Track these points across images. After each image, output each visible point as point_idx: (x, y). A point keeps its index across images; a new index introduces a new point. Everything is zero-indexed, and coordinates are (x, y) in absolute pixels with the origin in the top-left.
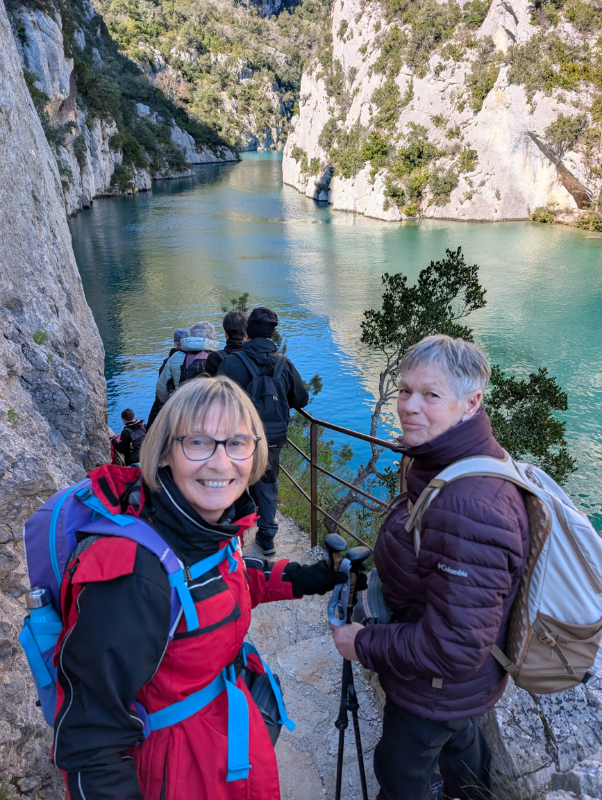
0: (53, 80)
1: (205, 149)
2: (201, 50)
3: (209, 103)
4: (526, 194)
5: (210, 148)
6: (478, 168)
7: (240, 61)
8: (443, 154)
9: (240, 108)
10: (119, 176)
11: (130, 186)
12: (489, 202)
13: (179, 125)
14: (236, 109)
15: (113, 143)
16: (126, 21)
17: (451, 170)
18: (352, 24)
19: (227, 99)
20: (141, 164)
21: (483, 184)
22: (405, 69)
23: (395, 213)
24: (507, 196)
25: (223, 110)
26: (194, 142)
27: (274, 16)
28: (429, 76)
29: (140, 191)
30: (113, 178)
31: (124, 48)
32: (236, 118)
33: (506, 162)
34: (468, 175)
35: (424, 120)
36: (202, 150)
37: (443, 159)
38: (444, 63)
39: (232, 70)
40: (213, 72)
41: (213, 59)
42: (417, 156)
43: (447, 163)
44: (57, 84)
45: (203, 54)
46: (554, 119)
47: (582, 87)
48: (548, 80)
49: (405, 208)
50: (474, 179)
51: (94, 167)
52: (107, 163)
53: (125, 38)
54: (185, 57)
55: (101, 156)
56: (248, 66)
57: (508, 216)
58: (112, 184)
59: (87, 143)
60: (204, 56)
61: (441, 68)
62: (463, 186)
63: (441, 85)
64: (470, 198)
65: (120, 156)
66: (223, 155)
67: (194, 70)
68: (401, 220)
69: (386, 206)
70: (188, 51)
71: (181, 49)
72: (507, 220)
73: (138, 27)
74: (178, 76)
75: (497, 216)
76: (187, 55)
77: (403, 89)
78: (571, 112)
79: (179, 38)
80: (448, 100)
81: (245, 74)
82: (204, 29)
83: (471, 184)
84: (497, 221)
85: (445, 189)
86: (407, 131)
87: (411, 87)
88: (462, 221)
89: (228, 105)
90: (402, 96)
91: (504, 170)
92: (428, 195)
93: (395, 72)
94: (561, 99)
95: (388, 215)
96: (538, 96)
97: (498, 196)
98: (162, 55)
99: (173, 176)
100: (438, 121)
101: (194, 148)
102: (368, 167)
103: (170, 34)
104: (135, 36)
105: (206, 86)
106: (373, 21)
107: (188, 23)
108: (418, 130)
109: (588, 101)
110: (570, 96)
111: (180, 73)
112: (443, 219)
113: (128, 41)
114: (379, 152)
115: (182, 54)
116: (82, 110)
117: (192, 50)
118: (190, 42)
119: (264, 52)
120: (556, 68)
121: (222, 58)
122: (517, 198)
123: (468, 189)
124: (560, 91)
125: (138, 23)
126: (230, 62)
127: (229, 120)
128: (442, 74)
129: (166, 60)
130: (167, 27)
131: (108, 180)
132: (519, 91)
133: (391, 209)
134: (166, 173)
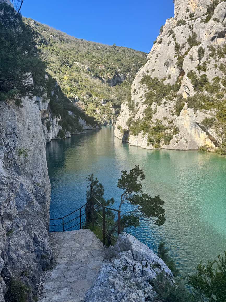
0: (43, 105)
1: (89, 125)
2: (90, 96)
3: (92, 111)
4: (197, 142)
5: (91, 125)
6: (179, 133)
7: (103, 99)
8: (167, 129)
9: (102, 113)
10: (61, 133)
11: (64, 136)
12: (184, 144)
13: (81, 118)
14: (101, 113)
15: (60, 123)
16: (67, 87)
17: (170, 134)
18: (137, 90)
19: (98, 110)
20: (68, 130)
21: (181, 138)
22: (154, 103)
23: (151, 147)
24: (190, 142)
25: (96, 113)
26: (86, 123)
27: (114, 86)
28: (162, 105)
29: (67, 138)
30: (58, 133)
31: (66, 95)
32: (100, 116)
33: (189, 131)
34: (176, 135)
35: (160, 118)
36: (88, 125)
37: (167, 130)
38: (166, 102)
39: (100, 102)
40: (93, 102)
41: (94, 98)
42: (159, 129)
43: (169, 131)
44: (44, 106)
45: (91, 97)
46: (204, 119)
47: (212, 109)
48: (201, 107)
49: (154, 145)
50: (178, 137)
51: (53, 130)
52: (57, 129)
53: (66, 92)
54: (85, 98)
55: (55, 127)
56: (105, 100)
57: (191, 149)
58: (58, 135)
59: (51, 123)
60: (91, 98)
61: (165, 103)
62: (174, 139)
63: (166, 108)
64: (177, 143)
65: (61, 127)
66: (95, 127)
67: (88, 102)
68: (153, 149)
69: (148, 145)
70: (86, 96)
71: (84, 95)
72: (191, 150)
73: (71, 89)
74: (83, 103)
75: (187, 149)
76: (86, 97)
77: (153, 109)
78: (209, 117)
79: (83, 92)
80: (168, 112)
81: (104, 103)
82: (92, 90)
83: (177, 138)
84: (187, 150)
85: (168, 139)
86: (155, 121)
87: (156, 108)
88: (175, 150)
89: (98, 112)
90: (153, 111)
91: (188, 134)
92: (163, 141)
93: (151, 104)
94: (205, 113)
95: (148, 148)
96: (198, 112)
97: (187, 142)
98: (78, 97)
99: (78, 133)
100: (165, 118)
101: (86, 125)
102: (142, 132)
103: (81, 91)
104: (70, 91)
105: (91, 106)
106: (144, 89)
107: (87, 88)
108: (158, 121)
109: (215, 114)
110: (208, 112)
111: (83, 102)
112: (168, 149)
113: (67, 93)
114: (146, 128)
115: (84, 97)
116: (51, 113)
117: (87, 96)
118: (87, 93)
119: (110, 96)
120: (203, 103)
121: (97, 98)
122: (193, 143)
123: (176, 140)
124: (205, 110)
125: (71, 88)
126: (99, 99)
127: (98, 116)
128: (166, 105)
129: (79, 98)
130: (80, 89)
131: (57, 134)
132: (191, 110)
133: (150, 146)
134: (76, 132)
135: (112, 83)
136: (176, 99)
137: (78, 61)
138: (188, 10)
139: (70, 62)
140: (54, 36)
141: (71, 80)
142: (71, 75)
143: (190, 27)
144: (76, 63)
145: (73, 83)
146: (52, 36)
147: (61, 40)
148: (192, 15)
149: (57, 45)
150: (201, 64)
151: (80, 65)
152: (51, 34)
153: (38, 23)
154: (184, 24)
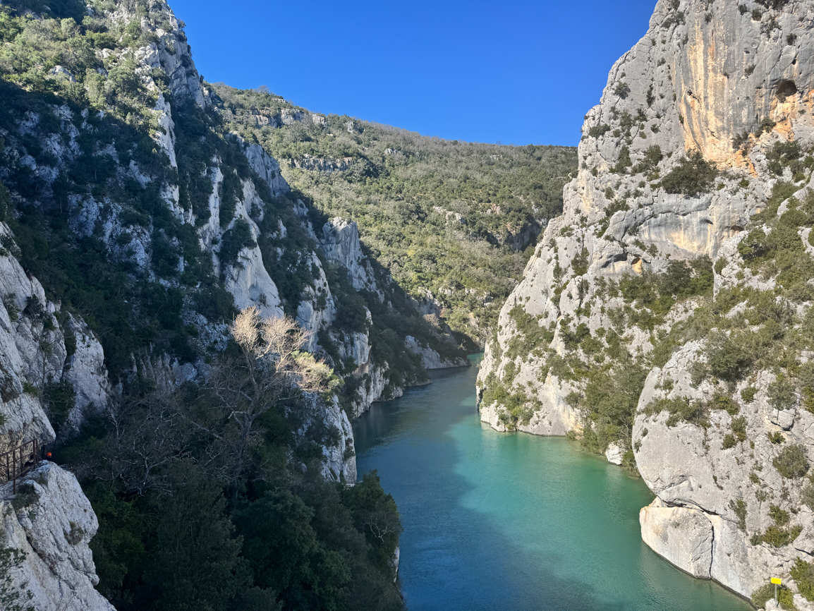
0: (361, 357)
1: (446, 360)
2: (459, 287)
3: (460, 321)
4: (565, 424)
5: (450, 359)
6: (542, 410)
7: (485, 293)
8: (529, 401)
9: (481, 323)
10: (386, 391)
11: (391, 397)
12: (546, 426)
13: (431, 347)
14: (479, 324)
15: (385, 375)
16: (412, 275)
17: (531, 410)
19: (473, 318)
20: (398, 384)
21: (544, 417)
22: (518, 357)
23: (501, 428)
24: (555, 424)
25: (469, 325)
26: (439, 356)
28: (527, 362)
29: (396, 398)
30: (382, 392)
31: (408, 291)
32: (478, 330)
33: (556, 408)
34: (538, 412)
35: (524, 383)
36: (444, 361)
37: (529, 403)
38: (533, 358)
39: (479, 298)
40: (465, 300)
41: (467, 292)
42: (518, 400)
43: (529, 405)
44: (362, 359)
45: (460, 289)
46: (569, 393)
47: (583, 380)
48: (567, 375)
49: (508, 425)
50: (540, 415)
51: (374, 389)
52: (381, 386)
53: (410, 286)
54: (447, 292)
55: (378, 382)
56: (490, 295)
57: (556, 434)
58: (382, 395)
59: (372, 379)
60: (461, 291)
61: (531, 360)
62: (535, 418)
63: (532, 368)
64: (537, 424)
65: (388, 380)
66: (458, 363)
67: (453, 300)
68: (505, 431)
69: (498, 424)
70: (450, 289)
71: (445, 287)
72: (555, 436)
73: (419, 277)
74: (442, 305)
75: (549, 433)
76: (449, 291)
77: (517, 366)
78: (576, 390)
79: (445, 281)
80: (535, 375)
81: (488, 300)
82: (463, 274)
83: (539, 417)
84: (550, 436)
85: (528, 418)
86: (516, 387)
87: (520, 366)
88: (533, 434)
89: (473, 322)
90: (516, 370)
91: (554, 412)
92: (520, 420)
93: (515, 358)
94: (572, 385)
95: (498, 428)
96: (563, 382)
97: (550, 423)
98: (432, 293)
99: (418, 384)
100: (530, 384)
101: (439, 359)
102: (496, 403)
103: (440, 279)
104: (416, 284)
105: (459, 311)
106: (511, 329)
107: (452, 270)
108: (521, 387)
109: (584, 386)
110: (576, 383)
111: (443, 303)
112: (526, 432)
113: (412, 288)
114: (502, 396)
115: (446, 291)
116: (372, 363)
117: (453, 288)
118: (452, 283)
119: (505, 283)
120: (572, 370)
121: (473, 291)
122: (560, 425)
123: (537, 419)
124: (572, 381)
125: (419, 274)
126: (478, 293)
127: (472, 332)
128: (532, 363)
129: (434, 296)
130: (438, 275)
131: (380, 393)
132: (556, 378)
133: (500, 426)
134: (415, 383)
135: (518, 242)
136: (546, 354)
137: (440, 205)
138: (578, 211)
139: (424, 208)
140: (393, 150)
141: (421, 257)
142: (421, 244)
143: (578, 240)
144: (436, 208)
145: (425, 262)
146: (389, 150)
147: (408, 157)
148: (583, 219)
149: (400, 172)
150: (583, 306)
151: (445, 213)
152: (388, 147)
153: (364, 122)
154: (569, 235)
